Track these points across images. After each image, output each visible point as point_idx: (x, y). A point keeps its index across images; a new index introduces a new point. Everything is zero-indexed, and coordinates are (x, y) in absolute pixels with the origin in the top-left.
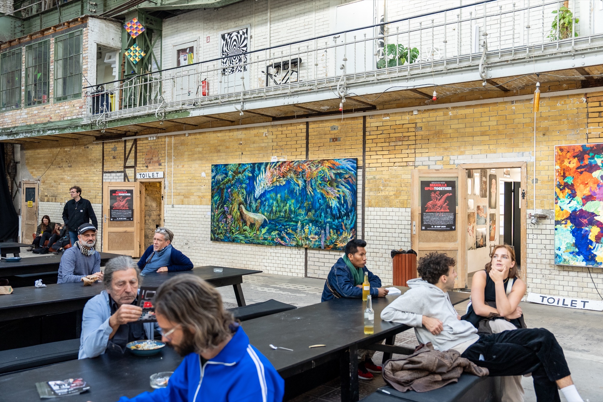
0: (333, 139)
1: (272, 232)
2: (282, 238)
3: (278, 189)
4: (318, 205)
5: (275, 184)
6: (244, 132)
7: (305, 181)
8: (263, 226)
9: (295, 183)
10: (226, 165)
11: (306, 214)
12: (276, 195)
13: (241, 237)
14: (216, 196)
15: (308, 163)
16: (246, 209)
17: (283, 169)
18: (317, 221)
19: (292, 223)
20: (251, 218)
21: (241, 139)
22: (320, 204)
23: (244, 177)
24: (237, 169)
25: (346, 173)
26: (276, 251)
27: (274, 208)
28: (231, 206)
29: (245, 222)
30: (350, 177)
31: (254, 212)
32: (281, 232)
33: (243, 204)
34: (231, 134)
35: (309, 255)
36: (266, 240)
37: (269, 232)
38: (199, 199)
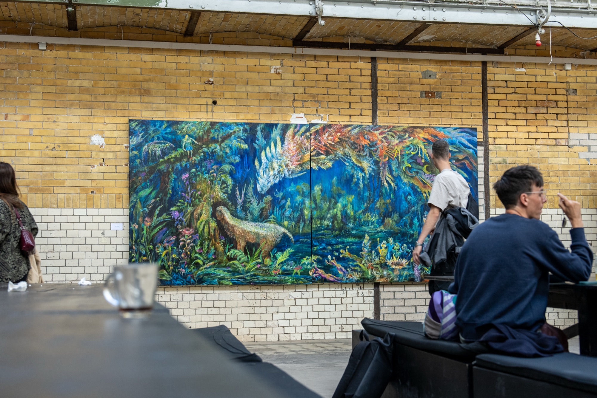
0: (427, 93)
1: (302, 257)
2: (328, 269)
3: (314, 176)
4: (405, 205)
5: (307, 167)
6: (219, 60)
7: (377, 163)
8: (280, 247)
9: (354, 166)
10: (171, 124)
11: (381, 222)
12: (311, 187)
13: (221, 273)
14: (144, 188)
15: (382, 130)
16: (234, 215)
17: (325, 138)
18: (404, 234)
19: (351, 239)
20: (249, 232)
21: (211, 73)
22: (409, 203)
23: (228, 150)
24: (208, 132)
25: (460, 152)
26: (307, 294)
27: (307, 212)
28: (190, 209)
29: (231, 242)
30: (466, 158)
31: (254, 220)
32: (324, 256)
33: (225, 205)
34: (183, 59)
35: (382, 296)
36: (288, 274)
37: (296, 258)
38: (84, 196)
